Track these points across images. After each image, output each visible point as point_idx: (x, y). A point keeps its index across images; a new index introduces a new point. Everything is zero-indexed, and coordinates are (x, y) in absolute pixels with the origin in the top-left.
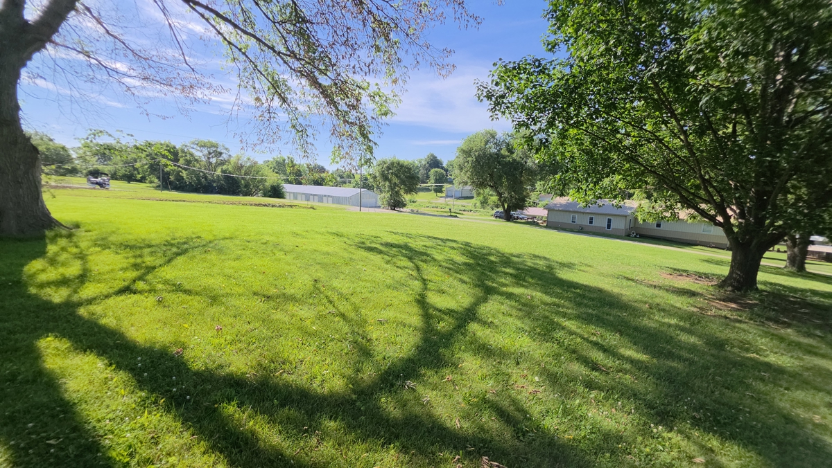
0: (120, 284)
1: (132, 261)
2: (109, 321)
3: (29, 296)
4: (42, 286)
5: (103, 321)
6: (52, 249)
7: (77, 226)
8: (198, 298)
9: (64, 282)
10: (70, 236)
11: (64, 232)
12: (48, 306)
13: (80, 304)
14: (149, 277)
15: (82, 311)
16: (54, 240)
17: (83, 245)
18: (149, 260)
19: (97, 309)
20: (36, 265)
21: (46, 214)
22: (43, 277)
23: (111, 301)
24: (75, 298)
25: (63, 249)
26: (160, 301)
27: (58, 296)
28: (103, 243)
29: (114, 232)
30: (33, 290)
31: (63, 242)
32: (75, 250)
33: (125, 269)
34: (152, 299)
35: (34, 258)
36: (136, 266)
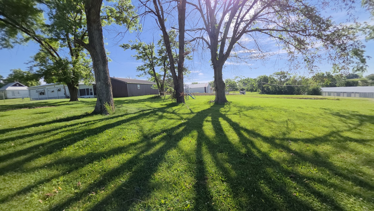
0: (234, 113)
1: (239, 110)
2: (230, 118)
3: (220, 113)
4: (222, 111)
5: (229, 118)
6: (225, 106)
7: (231, 102)
8: (248, 117)
9: (225, 111)
10: (229, 104)
11: (228, 103)
12: (222, 114)
13: (226, 115)
14: (240, 113)
15: (226, 116)
16: (226, 105)
17: (231, 106)
18: (242, 110)
19: (229, 116)
20: (222, 108)
21: (226, 99)
22: (222, 110)
23: (231, 115)
24: (226, 114)
25: (227, 106)
26: (240, 117)
27: (223, 113)
28: (235, 106)
29: (238, 104)
30: (220, 112)
31: (227, 105)
32: (229, 107)
33: (236, 111)
34: (239, 116)
35: (222, 107)
36: (239, 111)
